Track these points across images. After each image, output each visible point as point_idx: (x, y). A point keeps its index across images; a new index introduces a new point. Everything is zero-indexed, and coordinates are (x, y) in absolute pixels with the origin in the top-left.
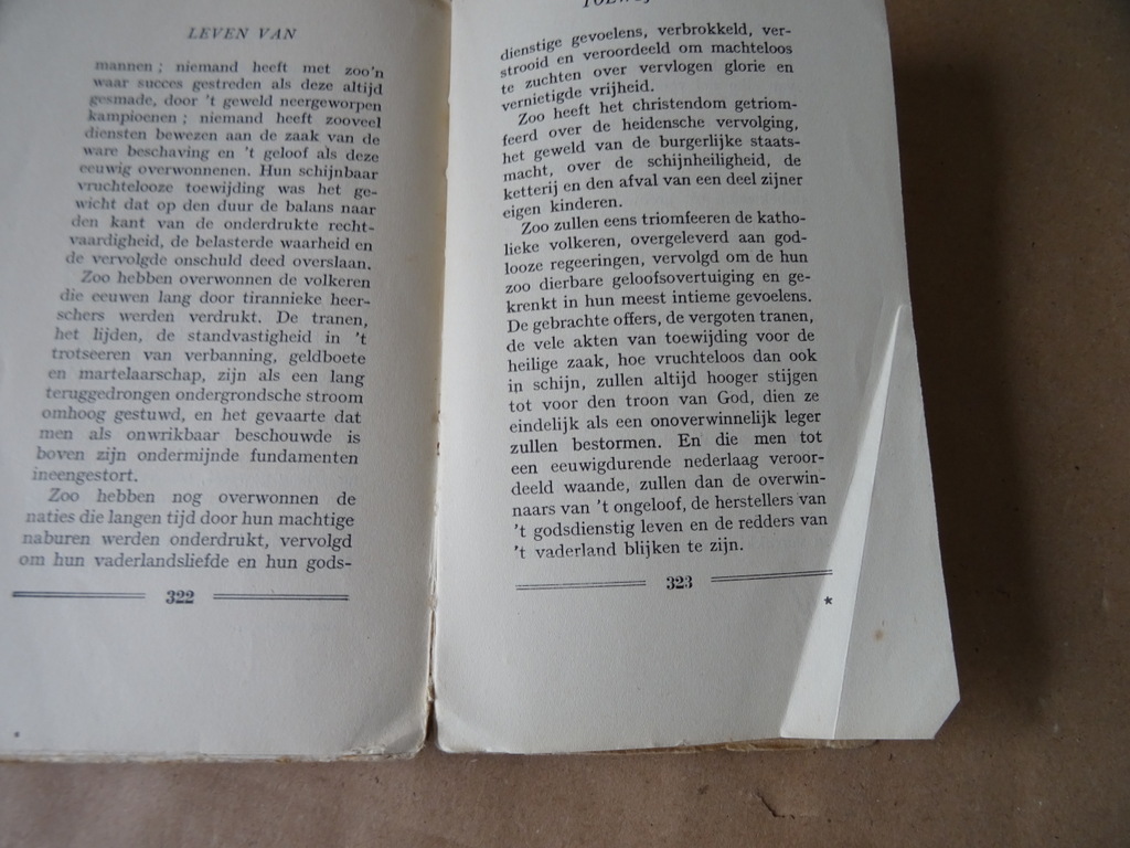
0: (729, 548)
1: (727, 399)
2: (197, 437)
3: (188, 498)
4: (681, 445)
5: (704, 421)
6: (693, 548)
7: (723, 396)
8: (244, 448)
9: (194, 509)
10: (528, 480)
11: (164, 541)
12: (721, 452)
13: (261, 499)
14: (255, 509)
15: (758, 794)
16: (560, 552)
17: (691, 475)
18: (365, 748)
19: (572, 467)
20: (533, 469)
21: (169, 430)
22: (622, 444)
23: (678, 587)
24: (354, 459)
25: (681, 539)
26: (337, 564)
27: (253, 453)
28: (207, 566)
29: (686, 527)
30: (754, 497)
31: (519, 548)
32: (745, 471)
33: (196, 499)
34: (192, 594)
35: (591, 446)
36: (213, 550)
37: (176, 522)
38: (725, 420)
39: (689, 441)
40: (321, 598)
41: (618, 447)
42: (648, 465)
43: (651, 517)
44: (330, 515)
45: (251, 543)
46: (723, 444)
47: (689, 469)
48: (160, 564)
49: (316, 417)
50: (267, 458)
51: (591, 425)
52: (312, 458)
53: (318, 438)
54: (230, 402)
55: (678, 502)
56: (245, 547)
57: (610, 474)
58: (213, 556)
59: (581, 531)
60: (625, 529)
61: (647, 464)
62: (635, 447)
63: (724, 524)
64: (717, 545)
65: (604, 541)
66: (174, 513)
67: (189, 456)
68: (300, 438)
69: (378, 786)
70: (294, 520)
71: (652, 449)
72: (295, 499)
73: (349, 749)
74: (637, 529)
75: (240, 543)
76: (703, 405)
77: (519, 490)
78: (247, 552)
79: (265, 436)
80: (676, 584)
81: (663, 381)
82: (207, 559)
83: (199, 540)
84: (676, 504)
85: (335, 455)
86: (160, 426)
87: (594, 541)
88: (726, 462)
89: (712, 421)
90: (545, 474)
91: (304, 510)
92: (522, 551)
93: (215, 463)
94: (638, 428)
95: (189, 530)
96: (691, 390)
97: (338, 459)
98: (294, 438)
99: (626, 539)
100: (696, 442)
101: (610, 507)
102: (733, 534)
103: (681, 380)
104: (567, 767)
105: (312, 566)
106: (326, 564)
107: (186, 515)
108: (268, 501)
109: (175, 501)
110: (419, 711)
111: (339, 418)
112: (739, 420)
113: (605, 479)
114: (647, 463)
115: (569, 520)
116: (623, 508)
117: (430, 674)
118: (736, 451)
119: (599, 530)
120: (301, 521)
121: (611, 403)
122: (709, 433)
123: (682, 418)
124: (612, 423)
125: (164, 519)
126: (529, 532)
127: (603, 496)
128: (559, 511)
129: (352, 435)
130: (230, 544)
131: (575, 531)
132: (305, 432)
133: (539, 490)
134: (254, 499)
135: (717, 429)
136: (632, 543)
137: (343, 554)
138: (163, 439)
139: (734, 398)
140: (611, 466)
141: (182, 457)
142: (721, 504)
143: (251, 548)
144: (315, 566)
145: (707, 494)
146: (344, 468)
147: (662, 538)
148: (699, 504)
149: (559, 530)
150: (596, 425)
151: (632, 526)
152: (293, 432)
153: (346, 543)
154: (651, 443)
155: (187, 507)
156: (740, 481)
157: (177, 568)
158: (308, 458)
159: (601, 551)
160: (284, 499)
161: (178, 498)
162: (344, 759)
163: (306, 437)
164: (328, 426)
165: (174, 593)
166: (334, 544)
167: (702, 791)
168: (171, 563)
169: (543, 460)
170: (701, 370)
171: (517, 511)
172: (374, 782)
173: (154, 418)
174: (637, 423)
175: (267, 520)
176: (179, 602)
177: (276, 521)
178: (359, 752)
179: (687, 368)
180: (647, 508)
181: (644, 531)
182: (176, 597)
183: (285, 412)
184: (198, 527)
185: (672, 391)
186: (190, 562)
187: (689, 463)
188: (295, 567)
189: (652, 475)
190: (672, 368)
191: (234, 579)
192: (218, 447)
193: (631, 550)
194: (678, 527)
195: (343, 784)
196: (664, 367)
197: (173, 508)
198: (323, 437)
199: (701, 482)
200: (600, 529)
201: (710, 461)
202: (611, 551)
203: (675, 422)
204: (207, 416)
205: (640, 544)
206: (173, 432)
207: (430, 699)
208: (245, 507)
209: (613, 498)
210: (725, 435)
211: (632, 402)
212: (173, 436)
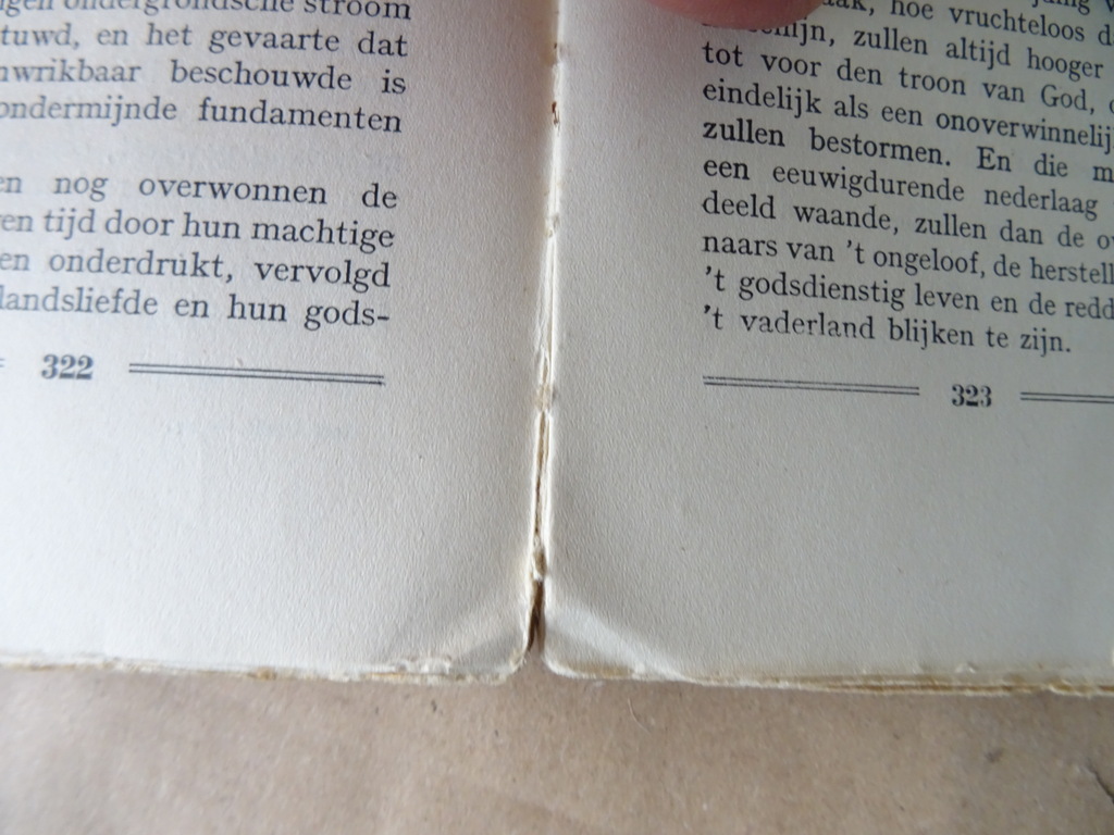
0: (1049, 346)
1: (1055, 99)
2: (100, 75)
3: (81, 186)
4: (982, 166)
5: (1019, 131)
6: (994, 340)
7: (1050, 93)
8: (187, 96)
9: (93, 205)
10: (732, 189)
11: (38, 263)
12: (1040, 185)
13: (219, 190)
14: (208, 208)
15: (1091, 768)
16: (782, 323)
17: (994, 217)
18: (413, 660)
19: (808, 178)
20: (740, 170)
21: (50, 64)
22: (888, 151)
23: (970, 404)
24: (393, 123)
25: (977, 322)
26: (360, 316)
27: (204, 106)
28: (116, 311)
29: (984, 303)
30: (1089, 267)
31: (713, 310)
32: (1077, 222)
33: (97, 188)
34: (90, 363)
35: (840, 146)
36: (129, 282)
37: (60, 230)
38: (1050, 134)
39: (994, 160)
40: (331, 378)
41: (883, 155)
42: (928, 193)
43: (932, 280)
44: (349, 225)
45: (198, 270)
46: (1045, 173)
47: (991, 207)
48: (31, 305)
49: (321, 42)
50: (229, 114)
51: (841, 111)
52: (316, 119)
53: (325, 81)
54: (162, 11)
55: (974, 260)
56: (188, 279)
57: (868, 199)
58: (128, 293)
59: (819, 292)
60: (890, 296)
61: (928, 191)
62: (910, 159)
63: (1043, 306)
64: (1031, 340)
65: (856, 312)
66: (56, 213)
67: (85, 110)
68: (291, 80)
69: (436, 716)
70: (281, 232)
71: (935, 166)
72: (282, 192)
73: (385, 660)
74: (909, 298)
75: (178, 270)
76: (1017, 103)
77: (715, 205)
78: (192, 288)
79: (226, 75)
80: (968, 397)
81: (960, 52)
82: (117, 297)
83: (103, 262)
84: (970, 263)
85: (359, 114)
86: (34, 55)
87: (839, 310)
88: (1049, 203)
89: (1030, 131)
90: (761, 184)
91: (301, 214)
92: (717, 315)
93: (132, 121)
94: (915, 127)
95: (84, 245)
96: (1001, 75)
97: (364, 121)
98: (280, 79)
99: (891, 313)
100: (1004, 164)
101: (867, 256)
102: (1055, 324)
103: (987, 55)
104: (757, 702)
105: (314, 317)
106: (341, 315)
107: (78, 215)
108: (231, 193)
109: (58, 191)
110: (516, 597)
111: (366, 46)
112: (1071, 137)
113: (861, 205)
114: (928, 189)
115: (800, 270)
116: (887, 258)
117: (537, 530)
118: (1066, 188)
119: (848, 292)
120: (294, 235)
121: (875, 77)
122: (1026, 151)
123: (985, 121)
124: (875, 112)
125: (39, 223)
126: (731, 283)
127: (858, 235)
128: (784, 251)
129: (391, 77)
130: (160, 273)
131: (809, 290)
132: (302, 69)
133: (750, 210)
134: (205, 191)
135: (1036, 147)
136: (899, 321)
137: (373, 299)
138: (39, 79)
139: (1066, 100)
140: (870, 185)
141: (73, 111)
142: (1041, 272)
143: (199, 279)
144: (320, 318)
145: (1018, 253)
146: (375, 138)
147: (949, 318)
148: (1006, 268)
149: (781, 285)
150: (848, 110)
151: (901, 291)
152: (280, 68)
153: (380, 278)
154: (935, 156)
155: (80, 202)
156: (1070, 239)
157: (61, 313)
158: (307, 117)
159: (850, 328)
160: (262, 192)
161: (64, 184)
162: (375, 678)
163: (304, 79)
164: (346, 59)
165: (55, 360)
166: (354, 278)
167: (993, 757)
168: (50, 303)
169: (760, 158)
170: (1019, 42)
171: (711, 242)
172: (428, 709)
173: (25, 43)
174: (915, 118)
175: (230, 230)
176: (64, 376)
177: (246, 231)
178: (402, 669)
179: (998, 37)
180: (926, 264)
181: (919, 303)
182: (59, 367)
183: (264, 31)
184: (100, 238)
185: (973, 72)
186: (85, 303)
187: (993, 198)
188: (283, 318)
189: (935, 209)
190: (975, 33)
191: (169, 337)
192: (139, 93)
193: (898, 332)
194: (972, 302)
195: (377, 711)
196: (961, 29)
197: (56, 203)
198: (334, 80)
199: (1010, 232)
200: (850, 291)
201: (1024, 199)
202: (866, 330)
203: (973, 125)
204: (119, 37)
205: (912, 324)
206: (58, 66)
207: (537, 575)
208: (188, 204)
209: (873, 240)
210: (1049, 160)
211: (909, 81)
212: (57, 74)
